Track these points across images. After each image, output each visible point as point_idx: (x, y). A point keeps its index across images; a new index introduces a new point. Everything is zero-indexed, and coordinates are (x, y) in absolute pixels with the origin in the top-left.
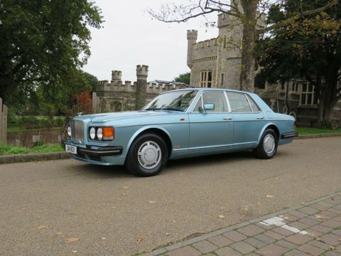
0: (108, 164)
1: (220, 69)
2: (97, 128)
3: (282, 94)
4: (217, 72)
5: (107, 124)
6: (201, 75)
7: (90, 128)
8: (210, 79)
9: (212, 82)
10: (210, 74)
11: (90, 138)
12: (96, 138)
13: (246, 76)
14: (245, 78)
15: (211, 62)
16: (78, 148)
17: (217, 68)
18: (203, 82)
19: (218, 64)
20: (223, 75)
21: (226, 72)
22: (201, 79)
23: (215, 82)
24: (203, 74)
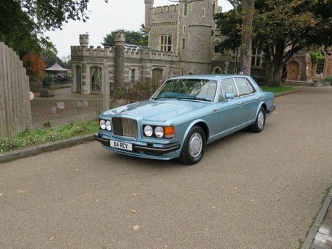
1: (181, 34)
3: (234, 57)
4: (178, 37)
5: (168, 123)
6: (160, 39)
7: (144, 126)
8: (170, 43)
9: (172, 45)
10: (170, 38)
11: (144, 135)
12: (154, 136)
15: (171, 27)
17: (178, 33)
18: (163, 45)
19: (178, 30)
20: (184, 40)
21: (187, 37)
22: (160, 43)
23: (175, 46)
24: (162, 37)
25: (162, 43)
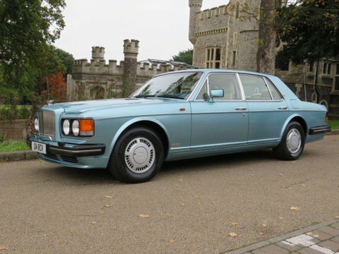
0: (86, 167)
1: (231, 44)
2: (71, 121)
3: (311, 77)
4: (227, 49)
5: (85, 116)
6: (207, 53)
7: (63, 120)
8: (218, 58)
9: (221, 61)
10: (218, 51)
11: (63, 133)
12: (71, 133)
13: (265, 54)
14: (263, 56)
15: (220, 36)
16: (48, 146)
17: (228, 44)
18: (209, 62)
19: (228, 38)
20: (234, 52)
21: (238, 48)
22: (206, 59)
23: (224, 62)
24: (209, 51)
25: (208, 60)
